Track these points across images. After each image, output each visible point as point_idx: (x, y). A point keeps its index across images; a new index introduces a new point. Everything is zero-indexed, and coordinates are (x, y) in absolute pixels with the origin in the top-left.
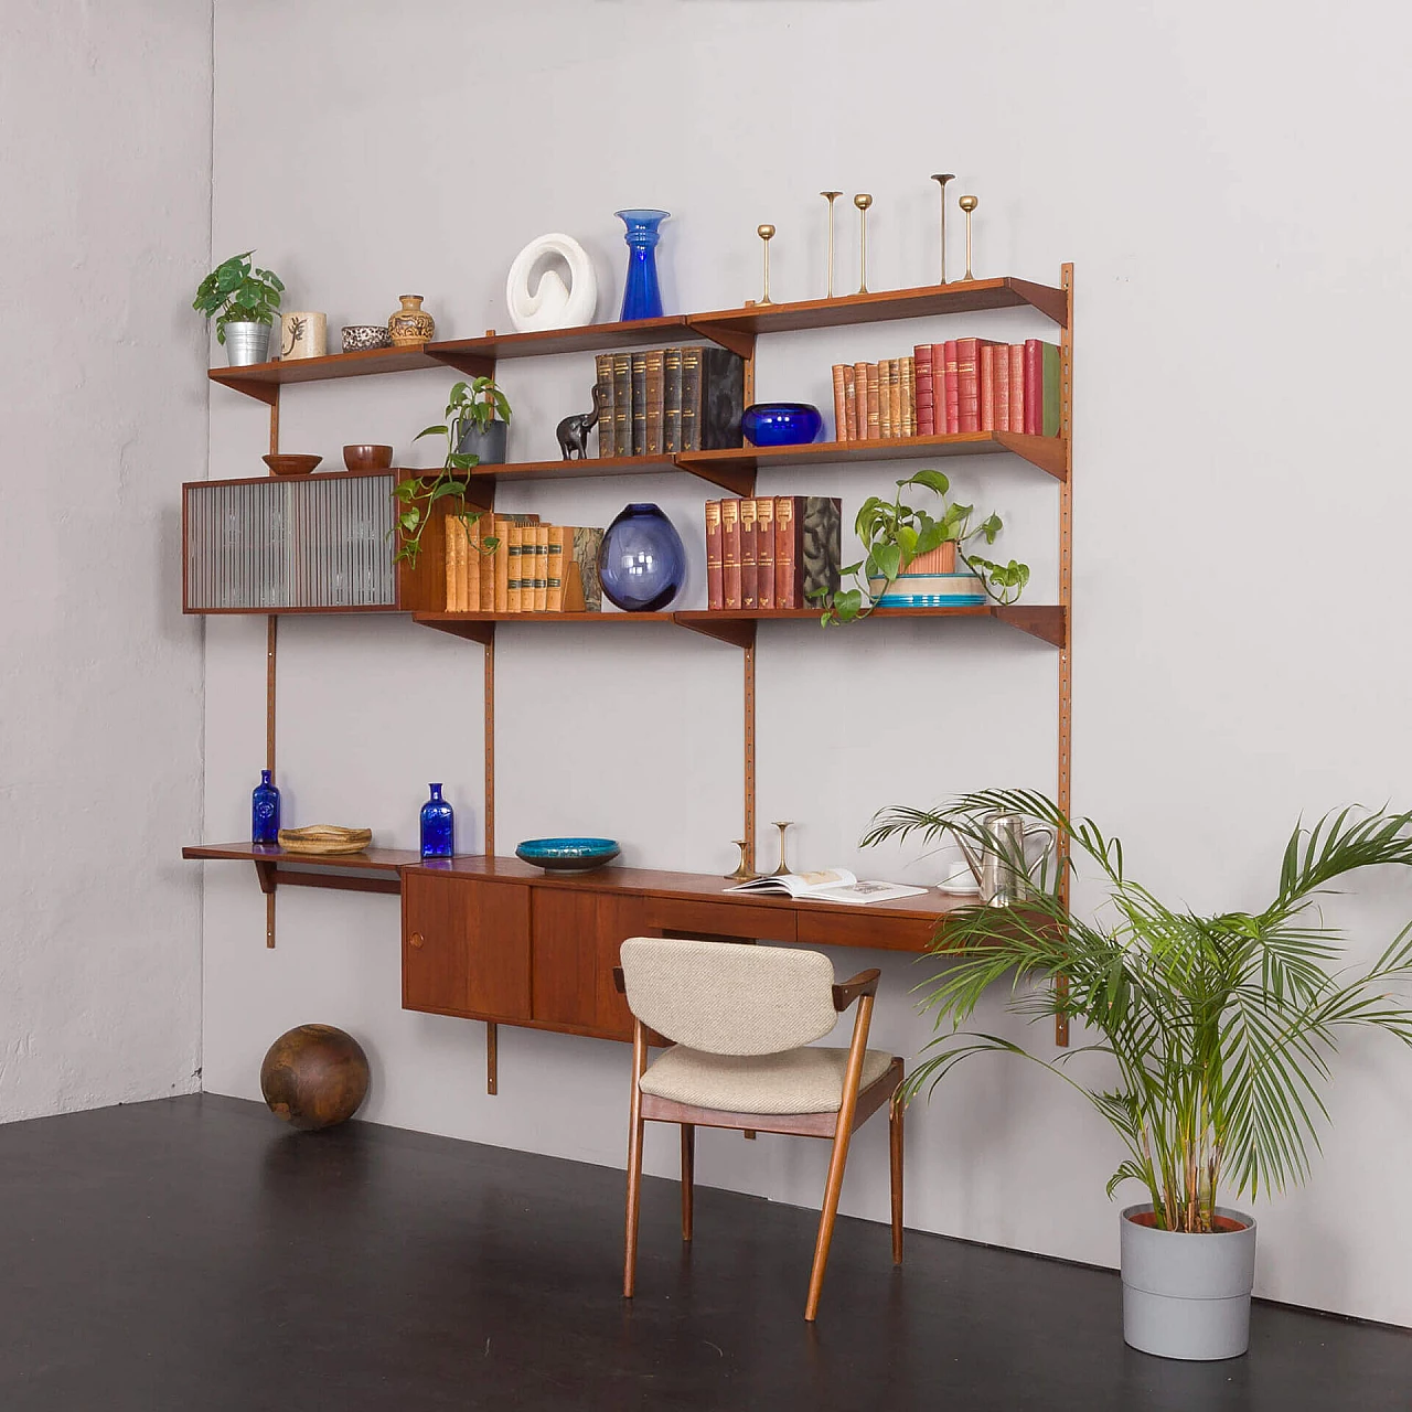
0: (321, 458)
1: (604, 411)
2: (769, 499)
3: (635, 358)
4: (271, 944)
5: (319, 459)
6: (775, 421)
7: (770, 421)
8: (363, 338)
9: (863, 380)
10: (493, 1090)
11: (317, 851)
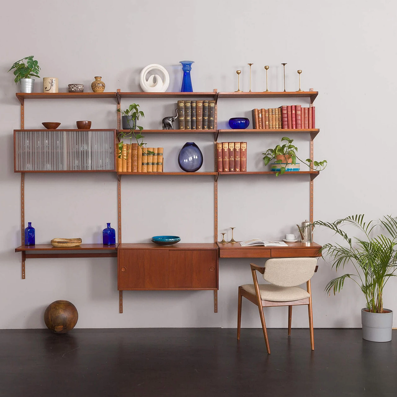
0: (60, 124)
1: (180, 116)
2: (239, 142)
3: (192, 103)
4: (23, 277)
5: (59, 124)
6: (241, 122)
7: (240, 122)
8: (80, 88)
9: (264, 113)
10: (121, 311)
11: (72, 246)
